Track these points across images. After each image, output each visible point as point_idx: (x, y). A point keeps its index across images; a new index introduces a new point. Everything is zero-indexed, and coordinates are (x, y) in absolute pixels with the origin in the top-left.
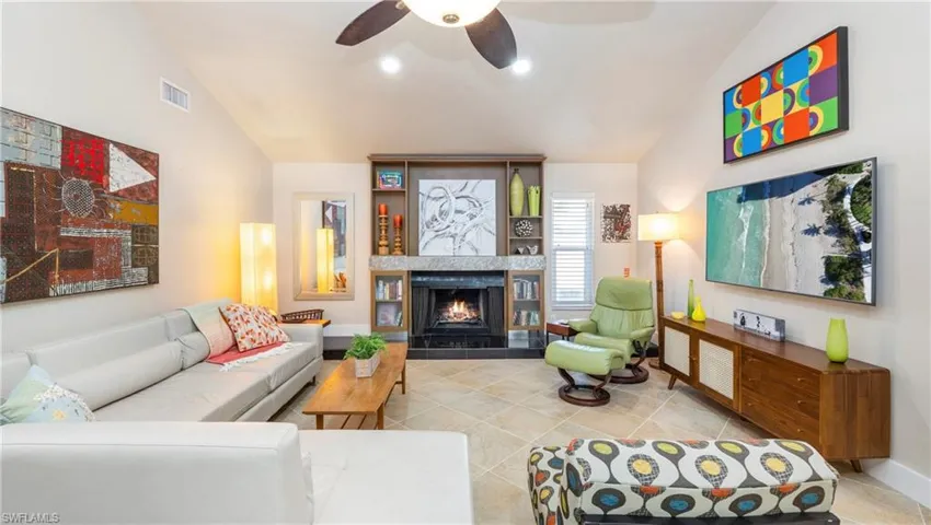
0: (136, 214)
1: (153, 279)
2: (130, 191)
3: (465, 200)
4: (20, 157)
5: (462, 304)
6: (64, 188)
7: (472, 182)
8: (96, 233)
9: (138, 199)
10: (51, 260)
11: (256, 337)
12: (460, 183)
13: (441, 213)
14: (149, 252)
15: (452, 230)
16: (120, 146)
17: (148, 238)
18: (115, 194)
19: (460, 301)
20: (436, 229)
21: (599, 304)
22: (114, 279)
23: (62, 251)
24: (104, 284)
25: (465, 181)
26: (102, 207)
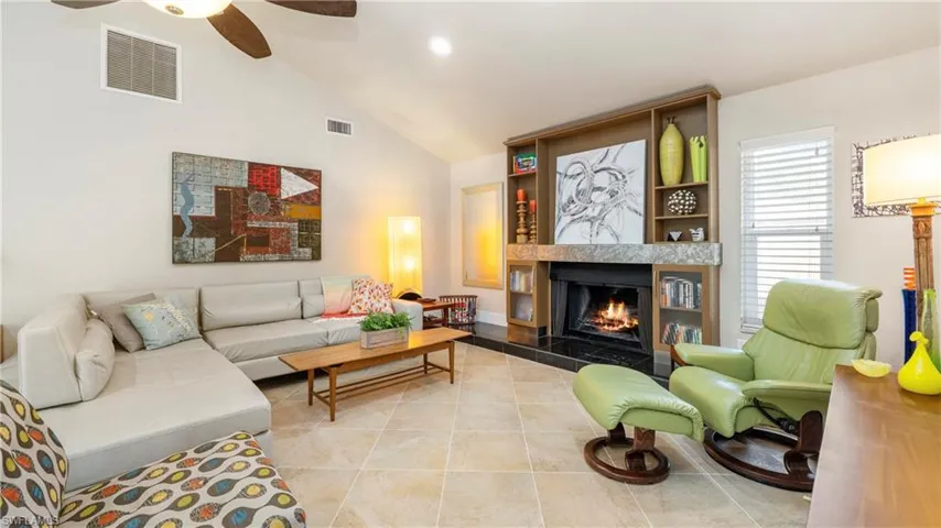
0: (303, 212)
1: (316, 256)
2: (297, 198)
3: (605, 173)
4: (223, 183)
5: (621, 306)
6: (249, 199)
7: (614, 149)
8: (271, 225)
9: (303, 202)
10: (241, 240)
11: (362, 305)
12: (601, 152)
13: (578, 193)
14: (313, 239)
15: (589, 212)
16: (288, 169)
17: (312, 229)
18: (286, 200)
19: (617, 301)
20: (572, 212)
21: (766, 327)
22: (285, 253)
23: (248, 236)
24: (277, 257)
25: (605, 149)
26: (276, 208)
